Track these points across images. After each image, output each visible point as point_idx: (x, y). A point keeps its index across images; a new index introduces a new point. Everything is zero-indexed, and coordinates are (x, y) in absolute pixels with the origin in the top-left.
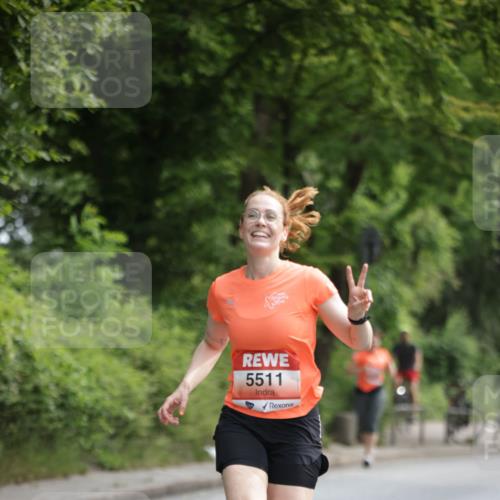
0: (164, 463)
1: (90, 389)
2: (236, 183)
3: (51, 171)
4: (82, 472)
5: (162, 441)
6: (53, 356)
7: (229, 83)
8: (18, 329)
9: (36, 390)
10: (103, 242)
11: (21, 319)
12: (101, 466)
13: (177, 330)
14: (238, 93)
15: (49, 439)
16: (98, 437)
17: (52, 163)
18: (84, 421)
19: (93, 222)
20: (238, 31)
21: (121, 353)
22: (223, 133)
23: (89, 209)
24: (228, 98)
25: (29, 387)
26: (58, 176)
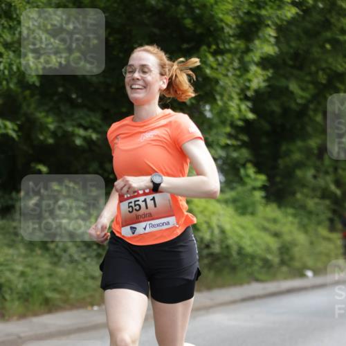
0: (285, 278)
1: (251, 246)
2: (316, 152)
3: (231, 149)
4: (249, 283)
5: (284, 269)
6: (234, 231)
7: (312, 106)
8: (218, 220)
9: (228, 247)
10: (256, 180)
11: (219, 215)
12: (257, 280)
13: (290, 219)
14: (316, 111)
15: (234, 269)
16: (256, 268)
17: (233, 146)
18: (249, 260)
19: (251, 171)
20: (315, 83)
21: (265, 229)
22: (309, 129)
23: (249, 165)
24: (311, 113)
25: (224, 246)
26: (235, 150)
